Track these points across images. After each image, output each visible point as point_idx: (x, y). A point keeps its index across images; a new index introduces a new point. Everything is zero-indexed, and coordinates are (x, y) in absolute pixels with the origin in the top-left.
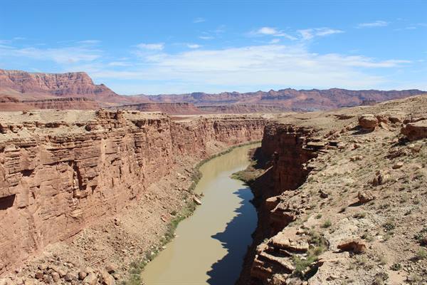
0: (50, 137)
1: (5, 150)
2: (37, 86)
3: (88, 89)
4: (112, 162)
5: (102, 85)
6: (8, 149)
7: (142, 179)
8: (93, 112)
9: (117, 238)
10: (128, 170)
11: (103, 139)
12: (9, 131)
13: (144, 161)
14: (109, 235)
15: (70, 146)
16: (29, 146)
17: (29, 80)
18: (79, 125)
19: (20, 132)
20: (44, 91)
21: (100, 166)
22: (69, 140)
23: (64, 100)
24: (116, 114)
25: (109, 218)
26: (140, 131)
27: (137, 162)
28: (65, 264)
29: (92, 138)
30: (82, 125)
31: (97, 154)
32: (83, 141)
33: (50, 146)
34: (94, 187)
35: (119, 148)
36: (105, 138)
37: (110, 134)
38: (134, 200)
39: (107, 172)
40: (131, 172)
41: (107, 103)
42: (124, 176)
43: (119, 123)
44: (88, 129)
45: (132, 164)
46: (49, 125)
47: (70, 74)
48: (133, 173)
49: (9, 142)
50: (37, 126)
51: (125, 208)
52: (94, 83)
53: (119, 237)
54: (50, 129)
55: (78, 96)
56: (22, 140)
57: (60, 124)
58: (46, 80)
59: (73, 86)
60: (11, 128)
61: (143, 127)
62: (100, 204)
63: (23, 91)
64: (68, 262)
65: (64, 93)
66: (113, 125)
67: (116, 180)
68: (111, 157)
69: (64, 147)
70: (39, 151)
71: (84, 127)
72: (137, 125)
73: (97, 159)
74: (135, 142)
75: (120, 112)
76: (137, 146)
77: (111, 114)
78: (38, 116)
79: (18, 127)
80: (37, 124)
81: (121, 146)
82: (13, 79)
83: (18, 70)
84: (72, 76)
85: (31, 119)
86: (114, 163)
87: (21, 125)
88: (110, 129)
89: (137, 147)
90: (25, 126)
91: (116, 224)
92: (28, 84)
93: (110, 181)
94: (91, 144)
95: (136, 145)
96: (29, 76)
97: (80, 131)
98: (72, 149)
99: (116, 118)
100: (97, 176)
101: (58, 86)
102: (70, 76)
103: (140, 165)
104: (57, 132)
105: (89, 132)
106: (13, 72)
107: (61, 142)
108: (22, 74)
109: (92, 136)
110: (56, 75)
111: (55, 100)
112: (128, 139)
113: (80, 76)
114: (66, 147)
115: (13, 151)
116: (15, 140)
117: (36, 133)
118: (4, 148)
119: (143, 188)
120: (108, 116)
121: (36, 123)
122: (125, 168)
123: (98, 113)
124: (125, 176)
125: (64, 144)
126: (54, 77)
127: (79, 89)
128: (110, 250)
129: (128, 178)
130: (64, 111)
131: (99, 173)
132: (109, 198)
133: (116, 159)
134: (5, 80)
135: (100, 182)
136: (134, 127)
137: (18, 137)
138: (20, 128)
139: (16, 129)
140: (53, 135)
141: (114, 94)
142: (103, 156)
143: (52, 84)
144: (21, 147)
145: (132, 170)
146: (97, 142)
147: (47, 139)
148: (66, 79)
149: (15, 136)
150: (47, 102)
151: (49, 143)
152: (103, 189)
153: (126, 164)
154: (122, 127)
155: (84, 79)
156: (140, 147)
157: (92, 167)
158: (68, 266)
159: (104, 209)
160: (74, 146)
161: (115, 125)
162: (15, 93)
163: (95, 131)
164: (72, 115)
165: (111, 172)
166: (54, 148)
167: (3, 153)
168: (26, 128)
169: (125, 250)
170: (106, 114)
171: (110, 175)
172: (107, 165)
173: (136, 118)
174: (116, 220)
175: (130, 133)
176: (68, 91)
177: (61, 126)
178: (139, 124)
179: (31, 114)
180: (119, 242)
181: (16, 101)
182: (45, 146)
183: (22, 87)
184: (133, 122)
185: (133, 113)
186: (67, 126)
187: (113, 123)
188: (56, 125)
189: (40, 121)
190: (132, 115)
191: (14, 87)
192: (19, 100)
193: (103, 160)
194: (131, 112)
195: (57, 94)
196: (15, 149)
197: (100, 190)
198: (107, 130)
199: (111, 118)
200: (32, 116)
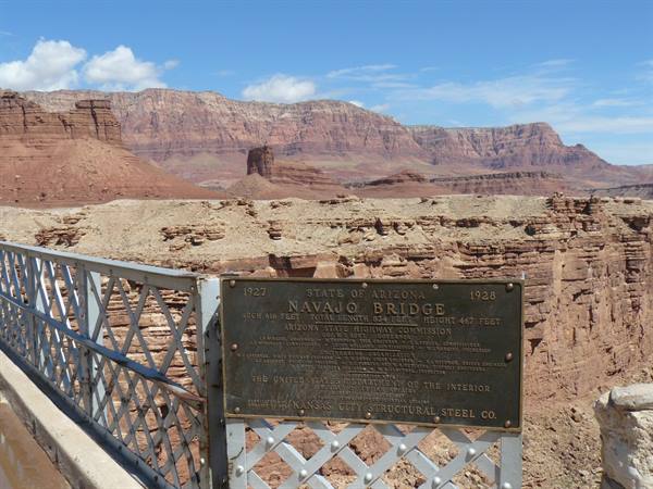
0: (459, 244)
1: (383, 263)
2: (460, 152)
3: (551, 155)
4: (576, 296)
5: (579, 146)
6: (388, 261)
7: (637, 336)
8: (543, 198)
9: (571, 444)
10: (608, 314)
11: (558, 252)
12: (391, 231)
13: (644, 300)
14: (557, 437)
15: (495, 262)
16: (422, 259)
17: (445, 143)
18: (515, 224)
19: (409, 233)
20: (471, 161)
21: (550, 303)
22: (493, 251)
23: (505, 176)
24: (588, 204)
25: (560, 405)
26: (638, 239)
27: (629, 301)
28: (468, 474)
29: (537, 248)
30: (520, 224)
31: (545, 279)
32: (519, 253)
33: (458, 259)
34: (535, 342)
35: (590, 270)
36: (563, 250)
37: (573, 243)
38: (617, 376)
39: (565, 316)
40: (613, 320)
41: (588, 182)
42: (599, 327)
43: (592, 222)
44: (530, 231)
45: (618, 304)
46: (462, 224)
47: (518, 126)
48: (619, 321)
49: (389, 250)
50: (442, 225)
51: (595, 390)
52: (564, 144)
53: (577, 444)
54: (464, 230)
55: (532, 169)
56: (411, 247)
57: (480, 222)
58: (474, 140)
59: (522, 151)
60: (395, 226)
61: (644, 230)
62: (547, 374)
63: (435, 162)
64: (473, 472)
65: (506, 163)
66: (580, 226)
67: (582, 333)
68: (574, 288)
69: (483, 263)
70: (438, 267)
71: (524, 227)
72: (632, 226)
73: (544, 289)
74: (627, 261)
75: (596, 201)
76: (630, 268)
77: (577, 203)
78: (444, 206)
79: (406, 224)
80: (443, 221)
81: (594, 267)
82: (420, 142)
83: (429, 125)
84: (521, 132)
85: (433, 212)
86: (579, 299)
87: (411, 221)
88: (574, 233)
89: (631, 270)
90: (418, 223)
91: (573, 418)
92: (444, 149)
93: (569, 333)
94: (533, 259)
95: (627, 265)
96: (446, 135)
97: (514, 235)
98: (498, 267)
99: (587, 211)
100: (543, 321)
101: (496, 150)
102: (518, 130)
103: (636, 307)
104: (474, 236)
105: (530, 238)
106: (420, 129)
107: (479, 254)
108: (435, 133)
109: (535, 244)
110: (493, 130)
111: (489, 177)
112: (612, 254)
113: (538, 131)
114: (488, 262)
115: (395, 266)
116: (400, 247)
117: (436, 236)
118: (381, 259)
119: (639, 355)
120: (571, 207)
121: (442, 217)
122: (602, 311)
123: (550, 202)
124: (601, 326)
125: (484, 256)
126: (490, 134)
127: (534, 155)
128: (556, 466)
129: (608, 331)
130: (490, 198)
131: (547, 316)
132: (564, 365)
133: (583, 292)
134: (407, 143)
135: (549, 332)
136: (627, 230)
137: (406, 242)
138: (409, 225)
139: (402, 228)
140: (466, 240)
141: (602, 164)
142: (557, 285)
143: (486, 147)
144: (409, 259)
145: (615, 315)
146: (545, 256)
147: (455, 247)
148: (510, 137)
149: (399, 240)
150: (474, 181)
151: (458, 255)
152: (554, 347)
153: (603, 302)
154: (599, 229)
155: (544, 135)
156: (637, 271)
157: (534, 303)
158: (473, 479)
159: (554, 386)
160: (502, 262)
161: (584, 223)
162: (421, 166)
163: (544, 236)
164: (503, 206)
165: (571, 317)
166: (465, 264)
167: (380, 268)
168: (420, 227)
169: (584, 472)
170: (567, 203)
171: (570, 322)
172: (564, 301)
173: (632, 211)
174: (574, 411)
175: (617, 241)
176: (514, 159)
177: (483, 225)
178: (637, 224)
179: (434, 203)
180: (577, 454)
181: (420, 179)
182: (451, 260)
183: (434, 154)
184: (625, 220)
185: (626, 202)
186: (494, 225)
187: (580, 221)
188: (474, 223)
189: (447, 215)
190: (622, 205)
191: (421, 156)
192: (426, 177)
193: (557, 292)
194: (622, 199)
195: (493, 166)
196: (398, 262)
197: (549, 348)
198: (567, 234)
199: (577, 212)
200: (435, 207)
